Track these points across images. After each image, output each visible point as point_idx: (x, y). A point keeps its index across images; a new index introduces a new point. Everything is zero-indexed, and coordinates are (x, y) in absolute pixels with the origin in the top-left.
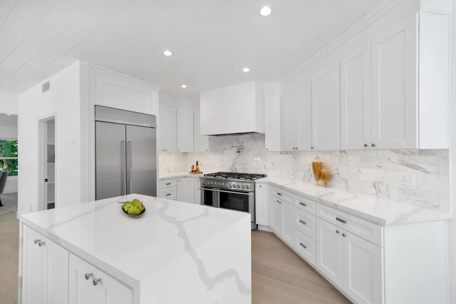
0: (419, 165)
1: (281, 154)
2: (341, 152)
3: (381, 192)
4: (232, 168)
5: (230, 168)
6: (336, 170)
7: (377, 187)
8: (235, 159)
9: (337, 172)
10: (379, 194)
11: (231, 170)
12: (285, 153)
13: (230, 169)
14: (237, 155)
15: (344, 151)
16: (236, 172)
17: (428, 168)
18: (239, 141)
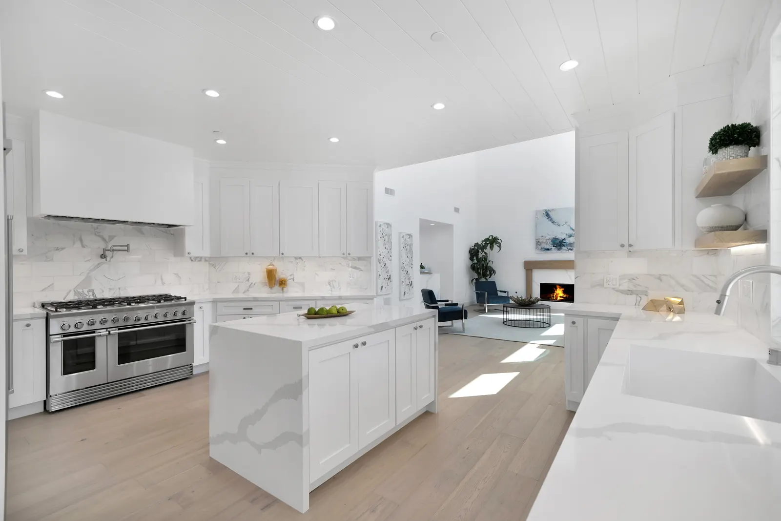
0: (358, 266)
1: (192, 260)
2: (296, 258)
3: (334, 287)
4: (81, 291)
5: (73, 291)
6: (291, 276)
7: (332, 285)
8: (91, 271)
9: (292, 277)
10: (333, 289)
11: (75, 294)
12: (198, 259)
13: (72, 293)
14: (96, 263)
15: (300, 258)
16: (92, 298)
17: (362, 268)
18: (101, 234)
